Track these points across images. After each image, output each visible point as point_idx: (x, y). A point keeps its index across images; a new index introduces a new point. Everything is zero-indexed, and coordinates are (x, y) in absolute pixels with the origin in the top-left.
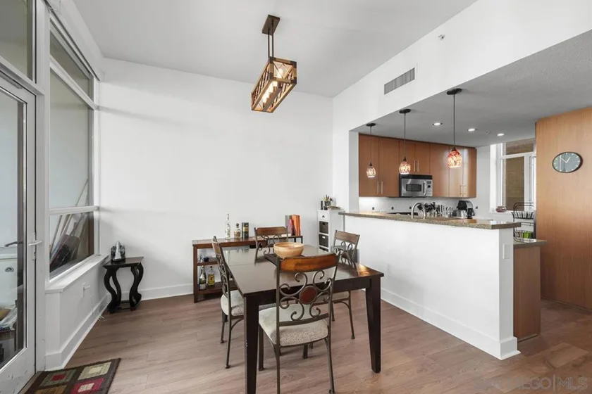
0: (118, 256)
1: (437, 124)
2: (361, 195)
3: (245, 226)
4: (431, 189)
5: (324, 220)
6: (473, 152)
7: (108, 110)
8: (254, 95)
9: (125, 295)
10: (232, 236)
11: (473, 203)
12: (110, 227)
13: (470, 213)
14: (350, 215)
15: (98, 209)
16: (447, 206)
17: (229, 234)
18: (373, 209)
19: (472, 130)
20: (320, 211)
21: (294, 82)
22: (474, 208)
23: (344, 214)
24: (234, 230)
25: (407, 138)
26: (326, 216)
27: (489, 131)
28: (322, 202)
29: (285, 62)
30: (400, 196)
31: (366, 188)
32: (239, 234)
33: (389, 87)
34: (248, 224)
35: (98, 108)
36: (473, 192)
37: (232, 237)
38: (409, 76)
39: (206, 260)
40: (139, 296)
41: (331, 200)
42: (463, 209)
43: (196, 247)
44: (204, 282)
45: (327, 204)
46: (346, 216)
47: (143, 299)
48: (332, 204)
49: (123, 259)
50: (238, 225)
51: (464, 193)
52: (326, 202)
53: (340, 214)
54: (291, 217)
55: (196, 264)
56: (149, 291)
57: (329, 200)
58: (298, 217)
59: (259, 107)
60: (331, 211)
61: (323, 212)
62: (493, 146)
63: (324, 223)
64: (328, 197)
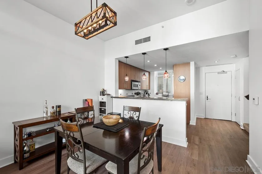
1: (149, 61)
2: (119, 88)
3: (58, 108)
4: (140, 86)
6: (149, 73)
10: (49, 114)
17: (47, 114)
18: (121, 94)
19: (156, 65)
20: (100, 96)
22: (150, 93)
23: (112, 97)
24: (50, 110)
26: (105, 99)
28: (101, 92)
30: (131, 89)
32: (54, 113)
34: (60, 106)
37: (49, 116)
39: (29, 135)
41: (105, 91)
43: (21, 127)
44: (28, 152)
45: (103, 93)
48: (105, 93)
50: (53, 107)
52: (102, 92)
54: (86, 100)
57: (104, 91)
58: (92, 100)
60: (106, 96)
61: (102, 97)
62: (155, 72)
63: (103, 102)
64: (103, 89)
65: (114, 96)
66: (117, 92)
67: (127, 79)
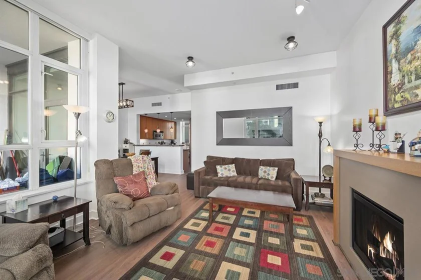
1: (166, 116)
2: (141, 138)
4: (163, 136)
5: (126, 148)
6: (175, 123)
11: (176, 141)
13: (175, 144)
14: (137, 145)
16: (168, 142)
19: (175, 118)
20: (123, 145)
21: (133, 106)
23: (134, 145)
25: (159, 118)
26: (127, 146)
27: (180, 119)
28: (124, 141)
29: (130, 101)
30: (153, 139)
31: (143, 136)
33: (154, 105)
36: (175, 138)
38: (160, 104)
41: (128, 140)
42: (172, 143)
45: (126, 142)
48: (128, 142)
51: (173, 138)
60: (128, 145)
61: (126, 145)
62: (181, 122)
63: (126, 149)
64: (126, 139)
65: (136, 144)
66: (138, 141)
67: (146, 131)
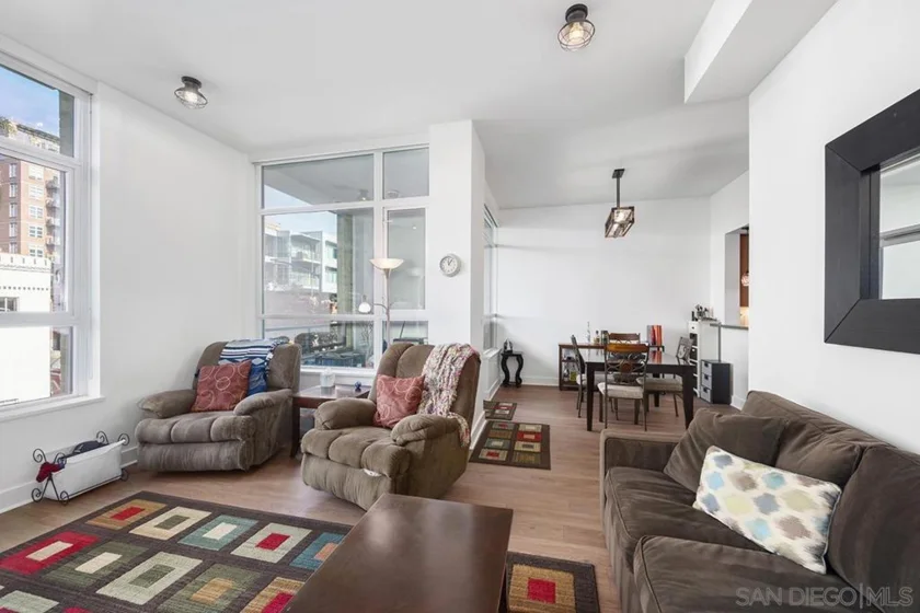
0: (509, 349)
3: (604, 333)
5: (694, 332)
7: (503, 246)
8: (607, 226)
9: (512, 378)
10: (592, 340)
12: (503, 329)
14: (727, 327)
15: (496, 316)
17: (589, 339)
20: (691, 322)
21: (632, 222)
23: (719, 326)
24: (594, 336)
26: (696, 327)
32: (598, 340)
34: (607, 331)
35: (496, 246)
37: (592, 342)
39: (569, 358)
40: (521, 380)
41: (706, 310)
43: (561, 347)
44: (567, 376)
46: (722, 329)
47: (523, 383)
49: (511, 351)
50: (597, 332)
52: (698, 313)
53: (711, 325)
54: (652, 327)
55: (561, 360)
56: (528, 378)
57: (703, 310)
58: (660, 327)
59: (611, 233)
60: (698, 322)
63: (694, 336)
